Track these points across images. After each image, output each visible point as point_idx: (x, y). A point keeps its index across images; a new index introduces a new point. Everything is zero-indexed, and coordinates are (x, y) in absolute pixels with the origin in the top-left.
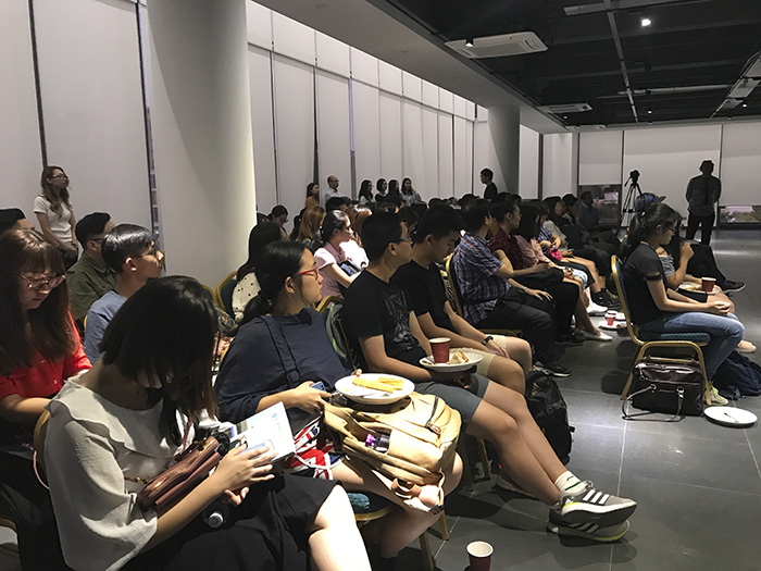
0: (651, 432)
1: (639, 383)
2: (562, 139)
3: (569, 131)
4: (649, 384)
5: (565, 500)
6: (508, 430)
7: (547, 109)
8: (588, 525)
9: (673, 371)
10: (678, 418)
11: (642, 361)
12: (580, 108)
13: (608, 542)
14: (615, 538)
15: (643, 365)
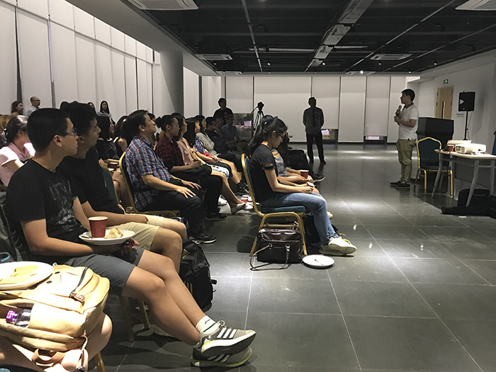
0: (269, 278)
1: (261, 243)
2: (214, 81)
3: (218, 75)
4: (267, 243)
5: (203, 340)
6: (157, 289)
7: (202, 57)
8: (222, 356)
9: (283, 233)
10: (287, 265)
11: (263, 228)
12: (224, 57)
13: (236, 367)
14: (242, 363)
15: (263, 230)
